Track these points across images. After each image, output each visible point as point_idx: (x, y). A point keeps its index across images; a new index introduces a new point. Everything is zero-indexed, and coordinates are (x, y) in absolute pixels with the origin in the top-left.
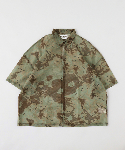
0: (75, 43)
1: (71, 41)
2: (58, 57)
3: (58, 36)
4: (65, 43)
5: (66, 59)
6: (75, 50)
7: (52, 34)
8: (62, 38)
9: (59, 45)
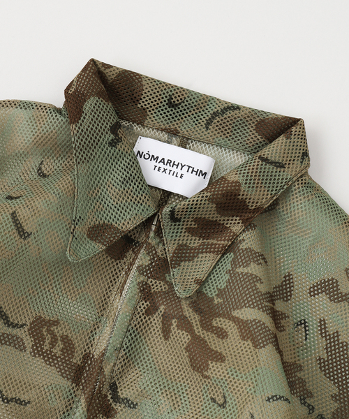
0: (262, 259)
1: (236, 226)
2: (38, 350)
3: (113, 144)
4: (159, 232)
5: (116, 398)
6: (246, 330)
7: (59, 101)
8: (148, 167)
9: (96, 232)
